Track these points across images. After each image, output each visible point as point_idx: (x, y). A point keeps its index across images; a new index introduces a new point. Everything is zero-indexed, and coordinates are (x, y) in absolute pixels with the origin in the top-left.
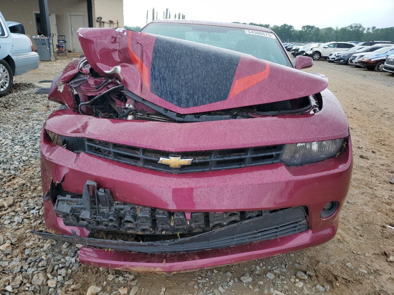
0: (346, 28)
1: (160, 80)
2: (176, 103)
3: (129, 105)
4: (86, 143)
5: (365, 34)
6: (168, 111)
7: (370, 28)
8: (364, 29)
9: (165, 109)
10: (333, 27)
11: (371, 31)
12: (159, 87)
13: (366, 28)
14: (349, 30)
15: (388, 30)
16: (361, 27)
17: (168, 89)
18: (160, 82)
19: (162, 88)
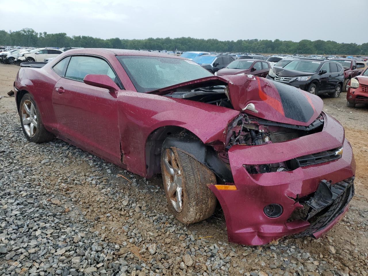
0: (19, 32)
1: (289, 108)
2: (302, 120)
3: (262, 130)
4: (298, 160)
5: (39, 38)
6: (300, 127)
7: (42, 33)
8: (37, 34)
9: (297, 126)
10: (6, 31)
11: (43, 36)
12: (290, 112)
13: (39, 33)
14: (23, 34)
15: (57, 35)
16: (33, 31)
17: (295, 113)
18: (290, 110)
19: (292, 113)
